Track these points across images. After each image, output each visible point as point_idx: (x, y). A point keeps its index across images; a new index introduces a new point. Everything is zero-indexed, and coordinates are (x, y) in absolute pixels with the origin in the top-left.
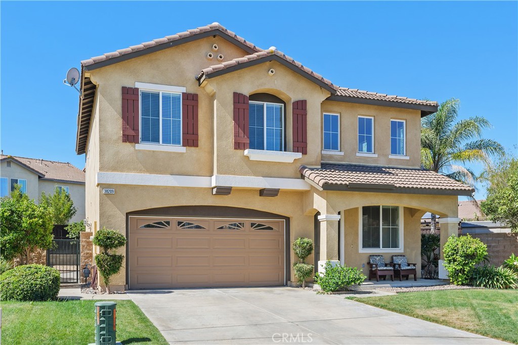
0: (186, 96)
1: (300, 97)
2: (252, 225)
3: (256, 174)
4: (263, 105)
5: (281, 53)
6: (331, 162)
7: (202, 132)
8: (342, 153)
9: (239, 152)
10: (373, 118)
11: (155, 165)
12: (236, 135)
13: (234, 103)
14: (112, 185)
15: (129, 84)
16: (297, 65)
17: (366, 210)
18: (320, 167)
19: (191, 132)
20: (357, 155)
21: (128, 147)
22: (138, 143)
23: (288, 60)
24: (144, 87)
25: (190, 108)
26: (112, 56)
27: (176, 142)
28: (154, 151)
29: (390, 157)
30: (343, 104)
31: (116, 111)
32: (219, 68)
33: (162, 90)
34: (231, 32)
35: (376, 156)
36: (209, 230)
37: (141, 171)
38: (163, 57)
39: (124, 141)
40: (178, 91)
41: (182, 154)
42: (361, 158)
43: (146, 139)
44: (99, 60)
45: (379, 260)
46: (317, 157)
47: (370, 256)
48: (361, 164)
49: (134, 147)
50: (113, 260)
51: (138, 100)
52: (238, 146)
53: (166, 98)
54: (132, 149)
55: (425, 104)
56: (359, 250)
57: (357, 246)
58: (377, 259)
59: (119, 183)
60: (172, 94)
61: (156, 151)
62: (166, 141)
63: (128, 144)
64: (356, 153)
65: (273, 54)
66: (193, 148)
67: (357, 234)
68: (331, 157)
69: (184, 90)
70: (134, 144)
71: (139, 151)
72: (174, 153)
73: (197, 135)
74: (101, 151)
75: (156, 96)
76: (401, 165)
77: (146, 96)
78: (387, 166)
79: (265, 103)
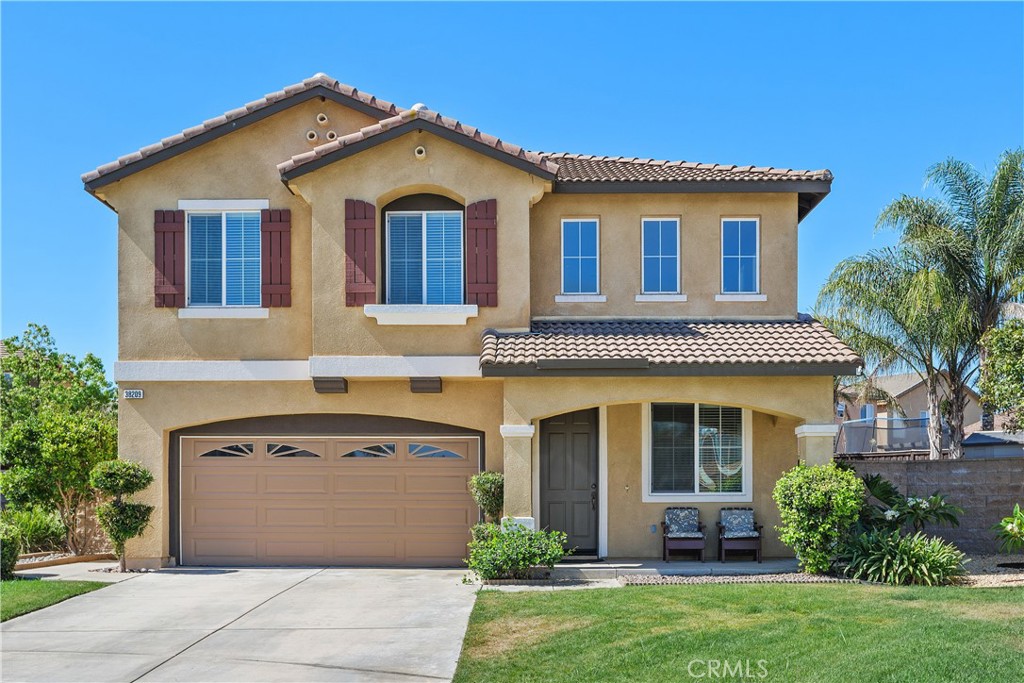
0: (268, 215)
1: (484, 195)
2: (412, 448)
3: (391, 350)
4: (421, 217)
5: (431, 114)
6: (577, 318)
7: (298, 277)
8: (603, 299)
9: (355, 310)
10: (678, 220)
11: (213, 344)
12: (351, 280)
13: (346, 219)
14: (139, 382)
15: (167, 204)
16: (465, 133)
17: (660, 412)
18: (528, 330)
19: (276, 279)
20: (637, 300)
21: (166, 316)
22: (183, 307)
23: (446, 126)
24: (191, 207)
25: (276, 236)
26: (131, 159)
27: (250, 300)
28: (211, 320)
29: (718, 298)
30: (605, 197)
31: (146, 254)
32: (307, 158)
33: (225, 208)
34: (345, 87)
35: (683, 298)
36: (326, 459)
37: (188, 356)
38: (229, 150)
39: (158, 305)
40: (253, 207)
41: (262, 321)
42: (647, 305)
43: (198, 299)
44: (108, 169)
45: (685, 517)
46: (522, 309)
47: (669, 508)
48: (648, 317)
49: (177, 314)
50: (121, 513)
51: (183, 232)
52: (354, 299)
53: (233, 222)
54: (173, 318)
55: (804, 178)
56: (643, 498)
57: (639, 488)
58: (682, 515)
59: (150, 379)
60: (245, 214)
61: (215, 319)
62: (233, 300)
63: (166, 310)
64: (635, 295)
65: (416, 117)
66: (282, 310)
67: (639, 463)
68: (577, 307)
69: (265, 204)
70: (175, 309)
71: (186, 321)
72: (247, 320)
73: (290, 284)
74: (121, 324)
75: (216, 221)
76: (748, 313)
77: (197, 221)
78: (711, 318)
79: (424, 214)
